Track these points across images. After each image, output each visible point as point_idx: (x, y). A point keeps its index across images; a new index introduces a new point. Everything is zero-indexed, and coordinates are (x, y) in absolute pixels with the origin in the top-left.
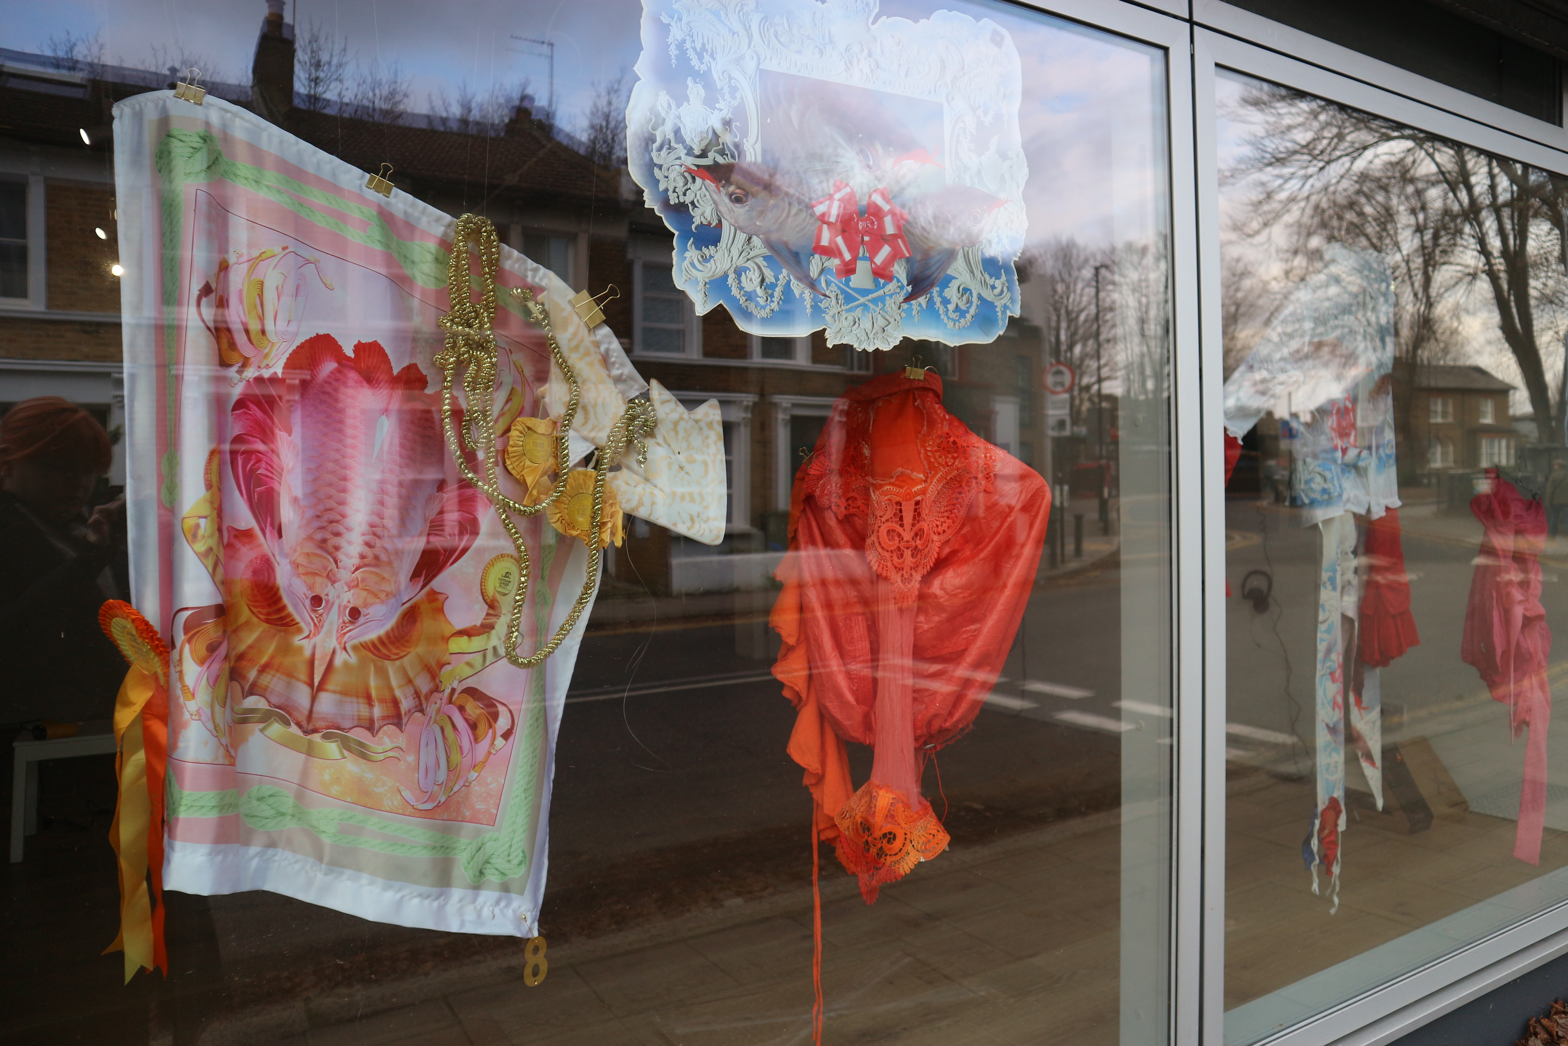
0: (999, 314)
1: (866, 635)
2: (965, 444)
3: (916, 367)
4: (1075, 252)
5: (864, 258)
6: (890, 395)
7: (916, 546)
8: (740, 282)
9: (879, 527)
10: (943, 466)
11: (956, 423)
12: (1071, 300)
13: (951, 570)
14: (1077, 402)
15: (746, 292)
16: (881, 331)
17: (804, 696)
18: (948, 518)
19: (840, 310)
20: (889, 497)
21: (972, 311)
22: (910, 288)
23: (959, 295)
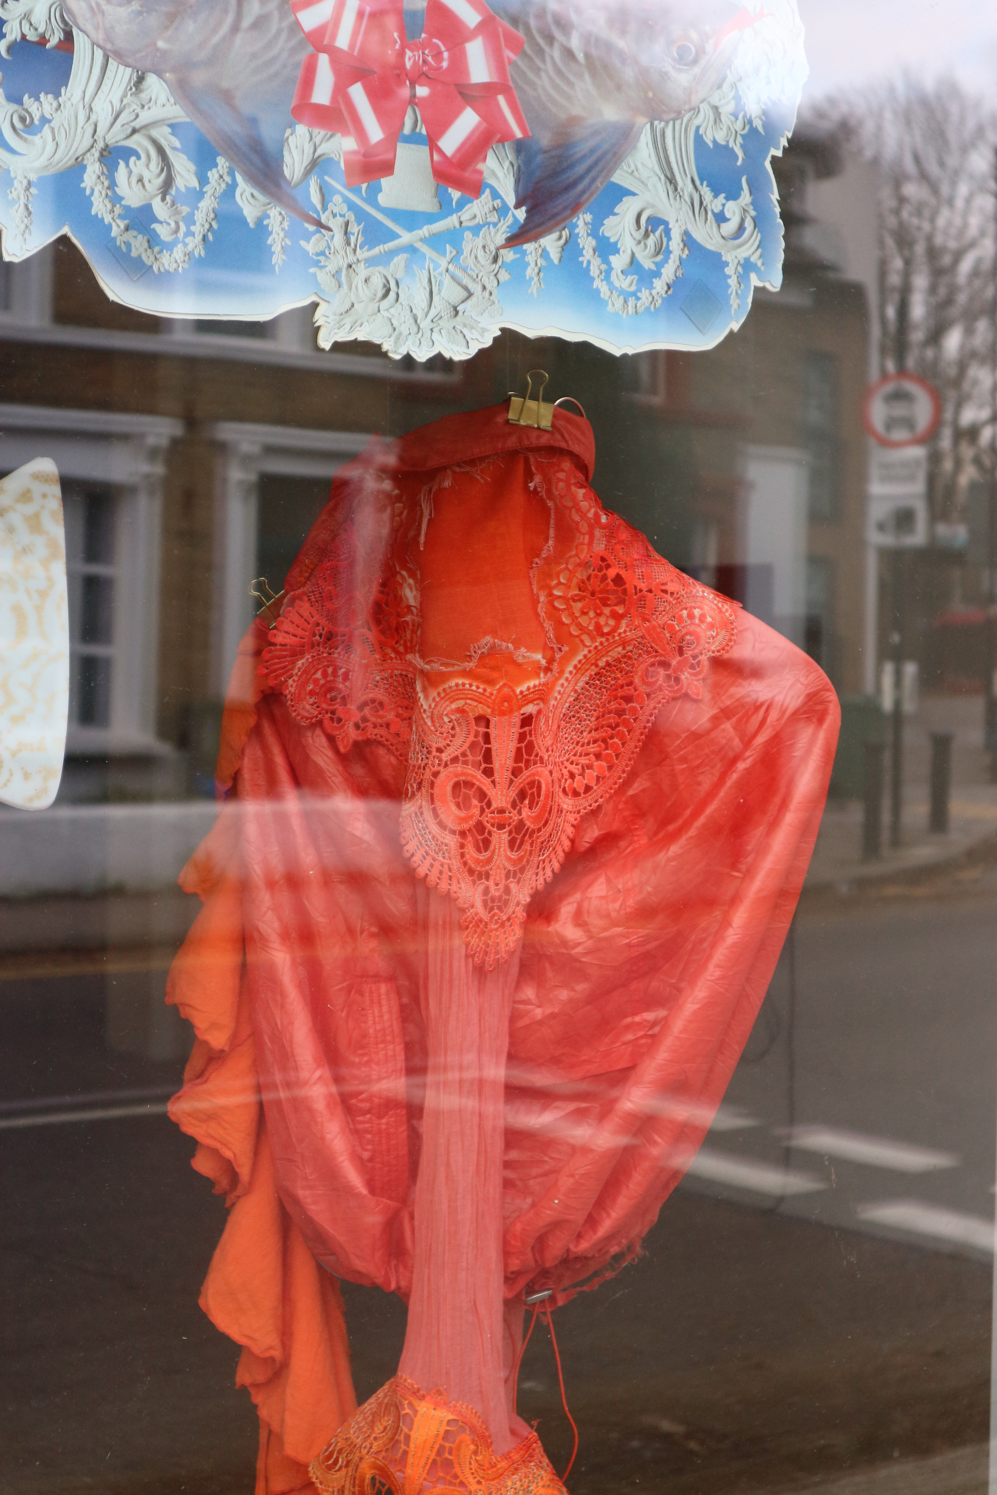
0: (733, 282)
1: (396, 1028)
2: (643, 585)
3: (534, 397)
4: (954, 109)
5: (413, 139)
6: (472, 462)
7: (521, 823)
8: (113, 185)
9: (436, 774)
10: (589, 634)
11: (624, 535)
12: (941, 222)
13: (602, 879)
14: (948, 465)
15: (127, 208)
16: (448, 312)
17: (244, 1172)
18: (598, 756)
19: (351, 258)
20: (460, 703)
21: (669, 272)
22: (521, 214)
23: (639, 235)
